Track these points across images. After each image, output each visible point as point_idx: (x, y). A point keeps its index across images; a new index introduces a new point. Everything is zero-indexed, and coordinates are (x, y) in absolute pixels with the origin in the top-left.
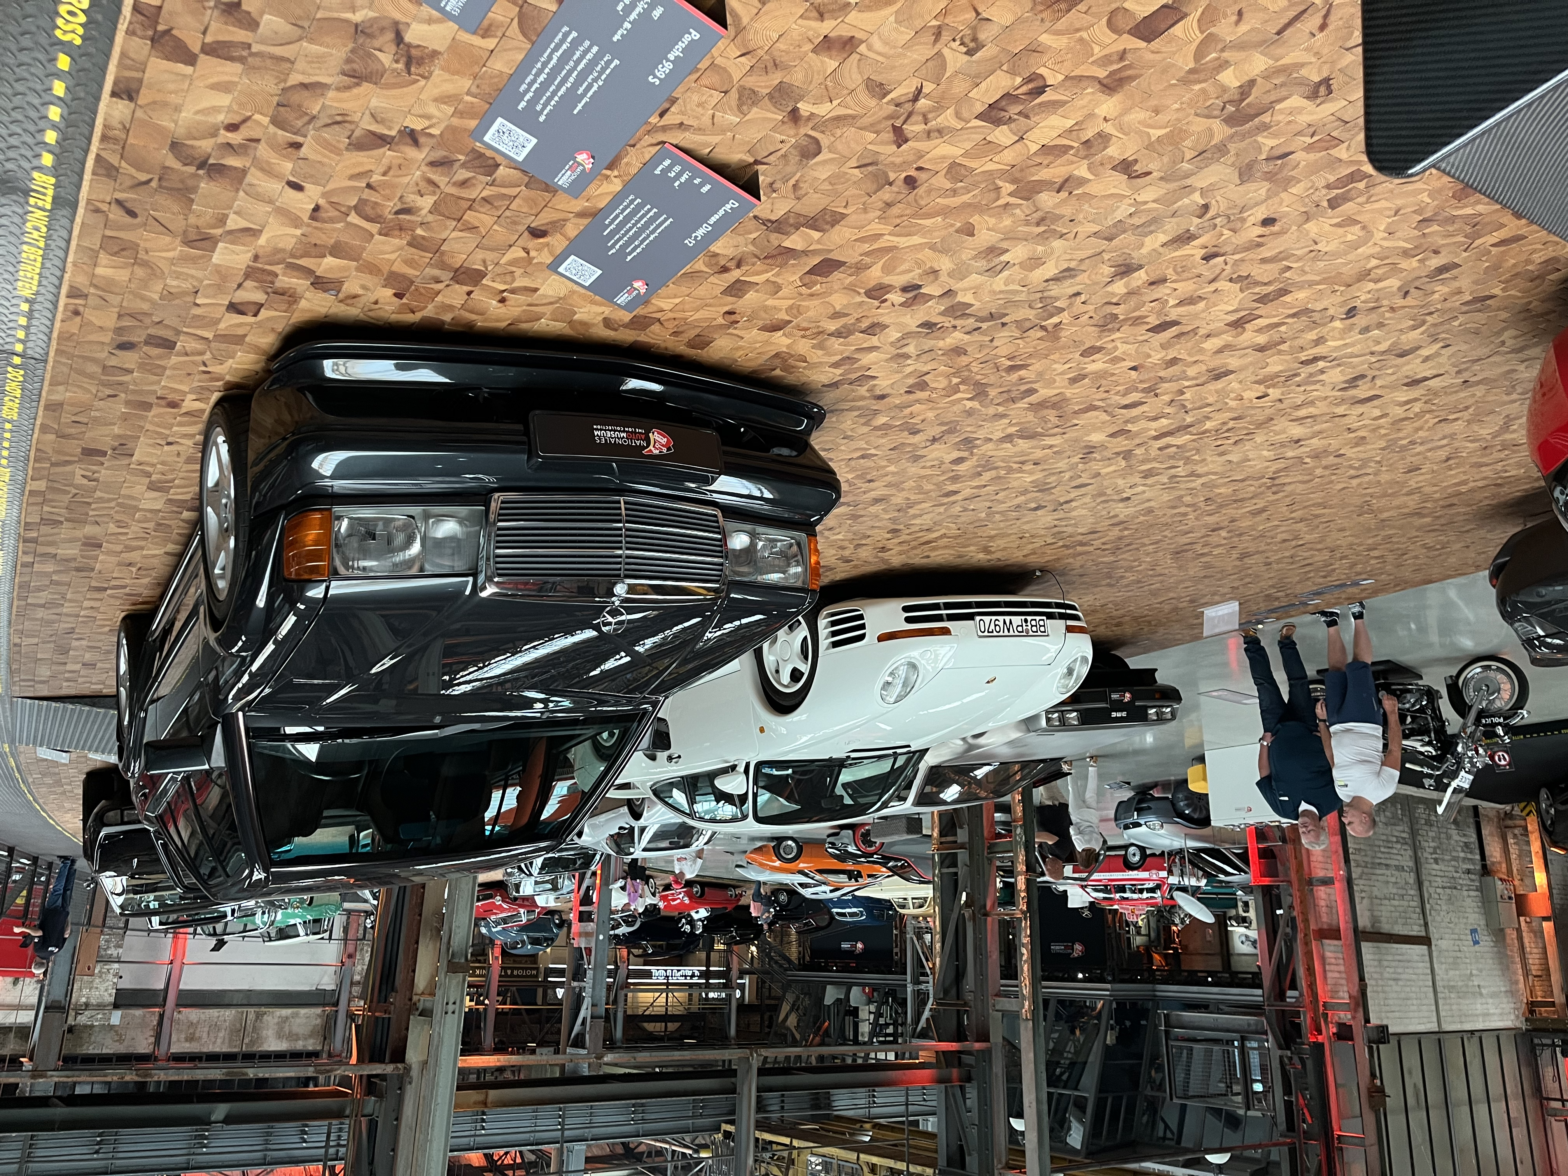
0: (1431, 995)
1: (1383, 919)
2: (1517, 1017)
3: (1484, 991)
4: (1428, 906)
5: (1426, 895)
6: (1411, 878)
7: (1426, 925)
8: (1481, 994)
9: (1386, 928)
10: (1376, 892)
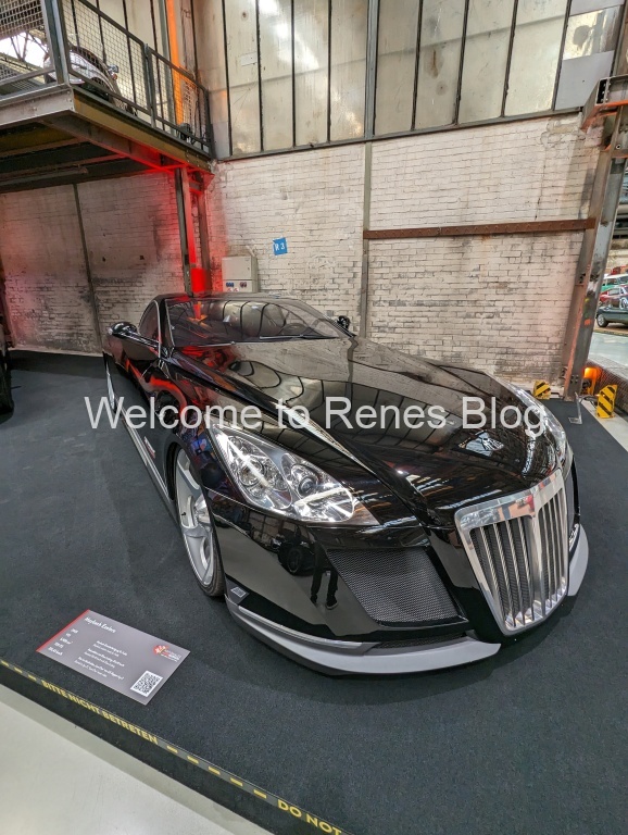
0: (373, 180)
1: (443, 251)
2: (224, 173)
3: (279, 195)
4: (359, 270)
5: (358, 281)
6: (377, 295)
7: (366, 251)
8: (283, 190)
9: (442, 244)
10: (448, 278)
